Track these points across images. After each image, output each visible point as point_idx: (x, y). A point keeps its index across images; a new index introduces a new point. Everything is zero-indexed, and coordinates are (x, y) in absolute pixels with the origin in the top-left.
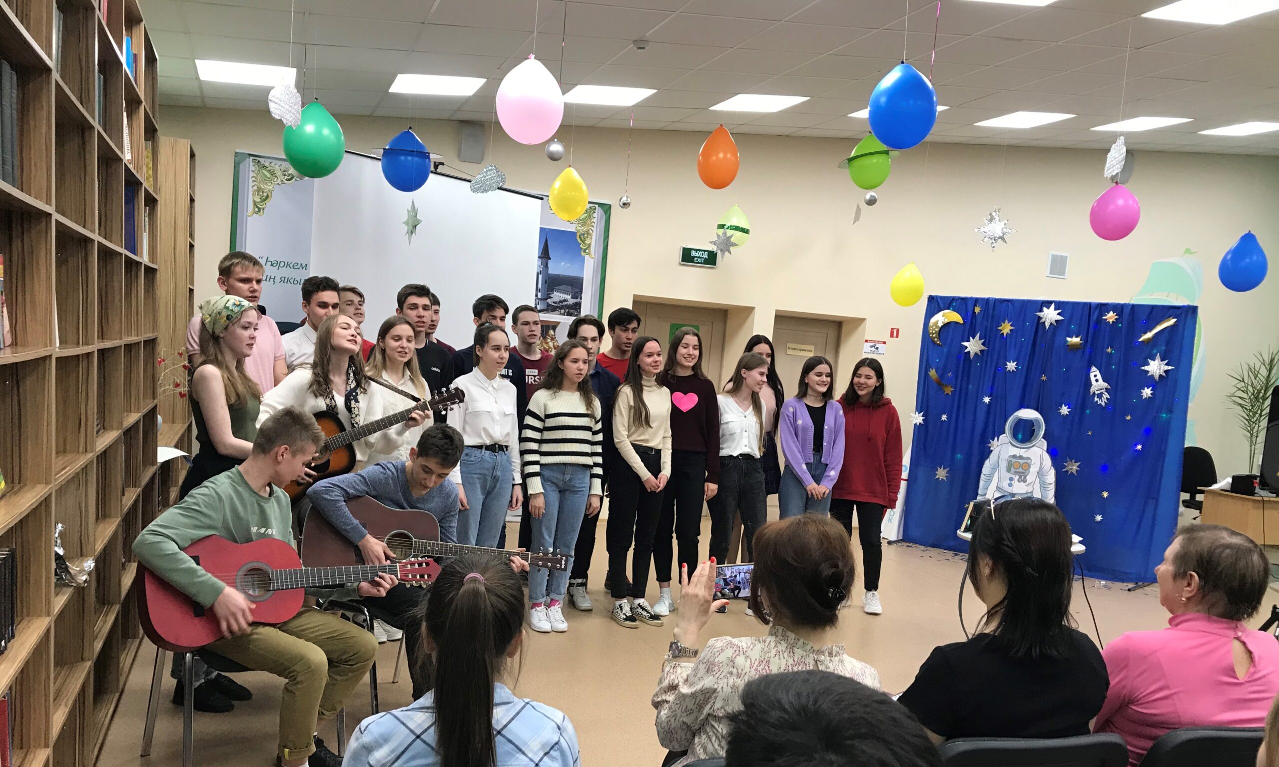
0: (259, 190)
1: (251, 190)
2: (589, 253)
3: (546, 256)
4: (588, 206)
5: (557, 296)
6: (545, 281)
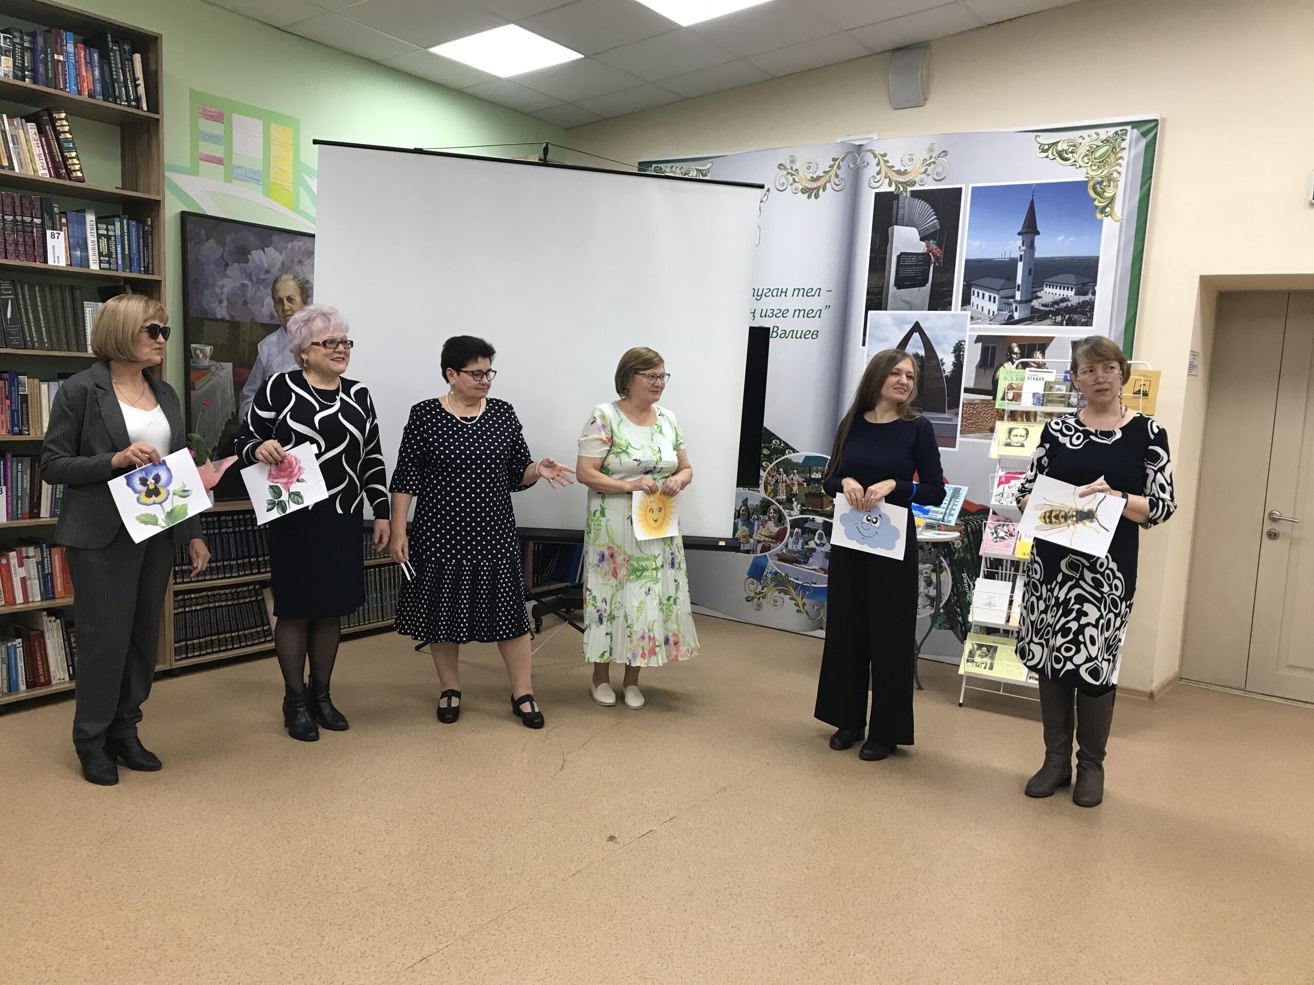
2: (1110, 215)
3: (1030, 230)
4: (1112, 131)
5: (1049, 294)
6: (1029, 272)
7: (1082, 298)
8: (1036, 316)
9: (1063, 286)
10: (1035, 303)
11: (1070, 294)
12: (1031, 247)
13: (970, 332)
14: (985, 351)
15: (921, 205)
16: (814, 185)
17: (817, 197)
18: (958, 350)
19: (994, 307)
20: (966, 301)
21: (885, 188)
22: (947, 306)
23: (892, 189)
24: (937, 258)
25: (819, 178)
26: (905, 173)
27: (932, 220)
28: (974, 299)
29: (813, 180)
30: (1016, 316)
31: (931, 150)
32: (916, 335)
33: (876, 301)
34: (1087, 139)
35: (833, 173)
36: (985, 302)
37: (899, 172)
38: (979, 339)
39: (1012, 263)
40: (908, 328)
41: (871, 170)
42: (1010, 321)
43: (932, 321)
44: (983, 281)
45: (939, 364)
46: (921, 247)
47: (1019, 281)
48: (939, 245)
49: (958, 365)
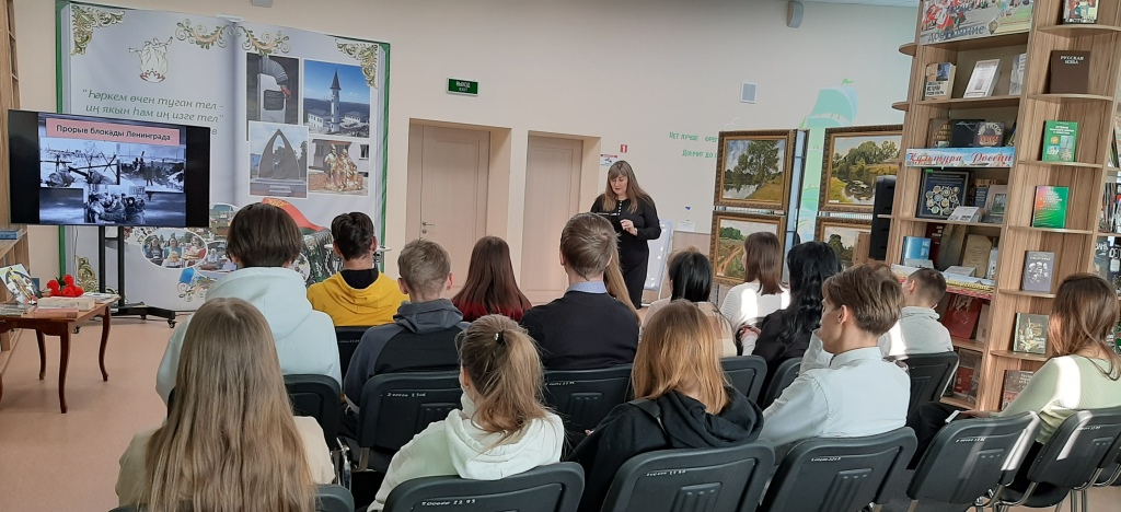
0: (80, 32)
1: (72, 32)
2: (373, 85)
3: (336, 87)
4: (371, 44)
5: (348, 120)
6: (337, 108)
7: (363, 124)
8: (342, 131)
9: (356, 117)
10: (341, 124)
11: (358, 121)
12: (337, 95)
13: (309, 138)
14: (317, 147)
15: (275, 64)
16: (205, 41)
17: (207, 48)
18: (304, 146)
19: (321, 125)
20: (306, 120)
21: (253, 51)
22: (295, 122)
23: (258, 52)
24: (288, 96)
25: (207, 37)
26: (264, 45)
27: (283, 74)
28: (310, 119)
29: (203, 37)
30: (333, 130)
31: (279, 35)
32: (279, 136)
33: (253, 115)
34: (360, 46)
35: (217, 35)
36: (315, 121)
37: (260, 43)
38: (314, 141)
39: (328, 104)
40: (274, 132)
41: (243, 38)
42: (330, 133)
43: (288, 129)
44: (315, 110)
45: (293, 153)
46: (278, 88)
47: (333, 112)
48: (288, 88)
49: (304, 154)
